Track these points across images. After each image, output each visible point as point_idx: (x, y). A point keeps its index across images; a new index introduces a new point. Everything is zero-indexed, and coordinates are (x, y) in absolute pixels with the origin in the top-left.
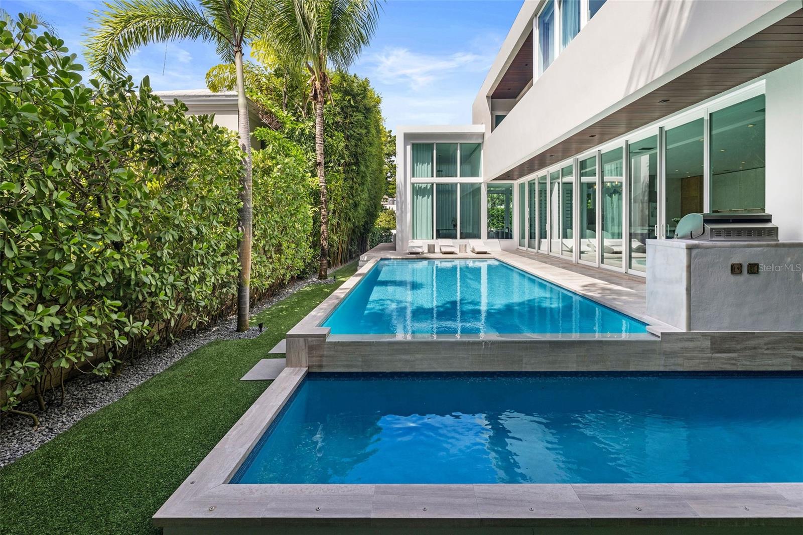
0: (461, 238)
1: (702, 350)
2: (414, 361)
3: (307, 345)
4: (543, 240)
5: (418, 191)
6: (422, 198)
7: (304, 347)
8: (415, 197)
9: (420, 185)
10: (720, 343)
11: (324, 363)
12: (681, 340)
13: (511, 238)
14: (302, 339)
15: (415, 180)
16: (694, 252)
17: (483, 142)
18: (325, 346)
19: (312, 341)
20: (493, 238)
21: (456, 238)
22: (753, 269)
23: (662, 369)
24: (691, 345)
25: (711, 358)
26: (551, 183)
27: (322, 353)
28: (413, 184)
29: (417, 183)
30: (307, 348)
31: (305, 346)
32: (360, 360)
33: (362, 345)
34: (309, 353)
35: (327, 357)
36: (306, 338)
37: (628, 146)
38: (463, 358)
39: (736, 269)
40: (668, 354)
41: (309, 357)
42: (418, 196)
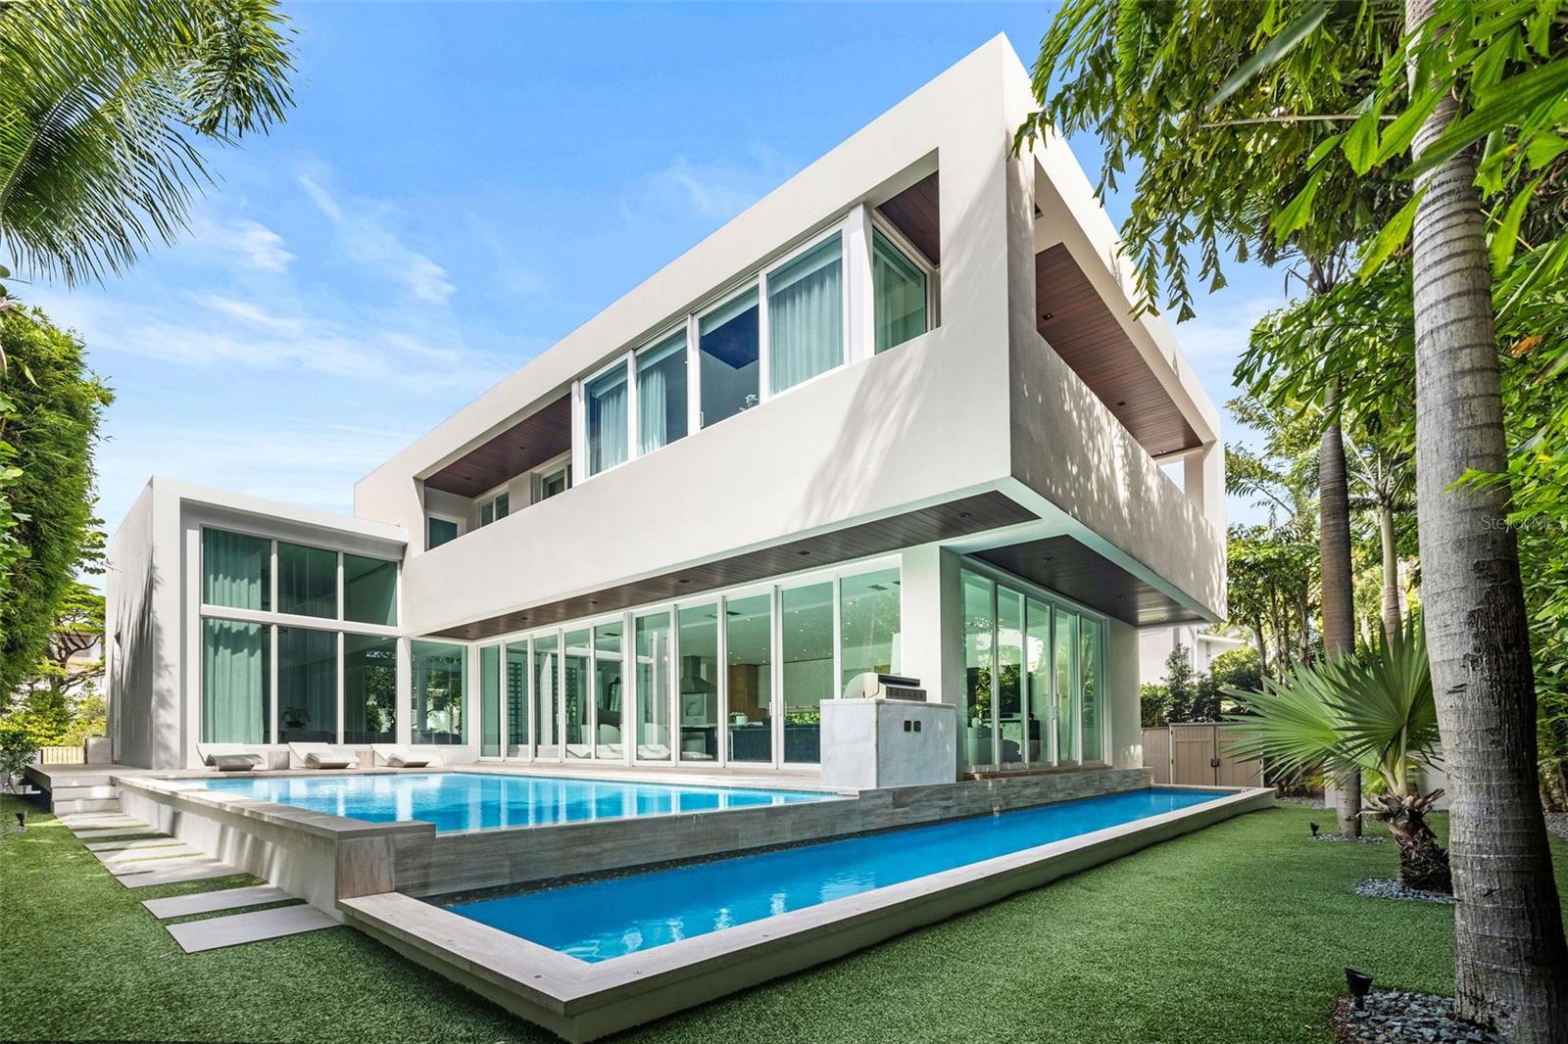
0: (349, 741)
1: (887, 807)
2: (599, 854)
3: (392, 850)
4: (518, 747)
5: (218, 637)
6: (233, 653)
7: (384, 854)
8: (212, 649)
9: (227, 624)
10: (901, 797)
11: (432, 880)
12: (874, 798)
14: (382, 838)
15: (210, 610)
16: (881, 707)
17: (402, 562)
18: (435, 847)
19: (404, 840)
20: (422, 742)
21: (333, 741)
22: (918, 726)
23: (860, 829)
24: (879, 801)
25: (893, 814)
26: (537, 654)
27: (427, 861)
28: (205, 619)
29: (215, 618)
30: (392, 855)
31: (388, 850)
32: (507, 863)
33: (512, 838)
34: (396, 865)
35: (438, 866)
36: (391, 836)
37: (725, 603)
38: (669, 841)
39: (907, 726)
40: (866, 813)
41: (396, 871)
42: (221, 648)
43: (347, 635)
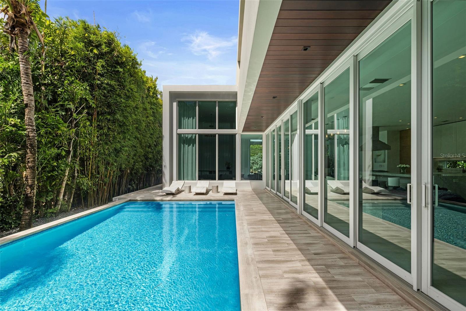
0: (219, 179)
4: (286, 181)
5: (183, 140)
6: (188, 146)
8: (182, 145)
9: (186, 135)
13: (262, 180)
15: (180, 131)
17: (237, 100)
20: (246, 179)
21: (215, 179)
28: (179, 135)
29: (184, 134)
42: (185, 144)
43: (219, 135)
